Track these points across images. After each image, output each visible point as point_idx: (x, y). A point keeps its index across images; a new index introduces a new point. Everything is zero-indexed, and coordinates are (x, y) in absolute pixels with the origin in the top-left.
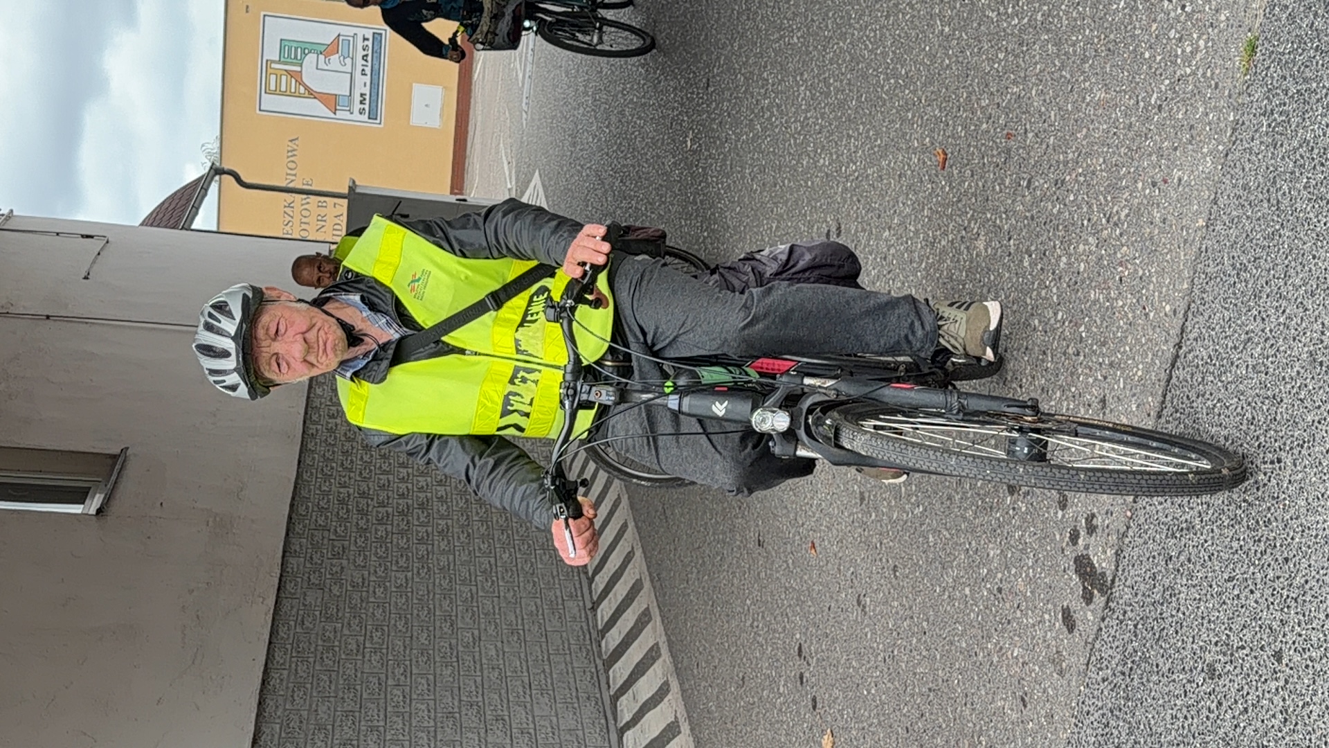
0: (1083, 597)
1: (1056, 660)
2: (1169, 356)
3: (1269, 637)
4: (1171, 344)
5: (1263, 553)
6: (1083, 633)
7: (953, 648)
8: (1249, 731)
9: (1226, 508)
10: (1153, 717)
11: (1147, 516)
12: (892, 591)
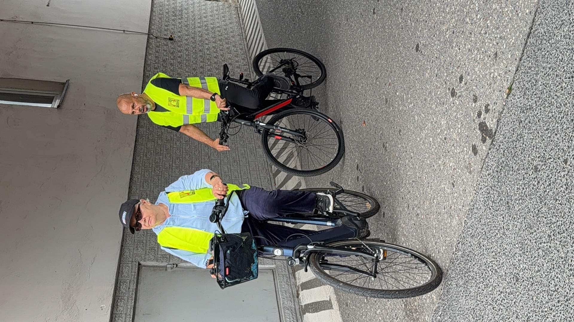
0: (481, 140)
1: (468, 167)
2: (527, 32)
3: (562, 154)
4: (528, 27)
5: (562, 118)
6: (481, 155)
7: (424, 164)
8: (551, 193)
9: (547, 99)
10: (509, 189)
11: (512, 104)
12: (398, 140)
